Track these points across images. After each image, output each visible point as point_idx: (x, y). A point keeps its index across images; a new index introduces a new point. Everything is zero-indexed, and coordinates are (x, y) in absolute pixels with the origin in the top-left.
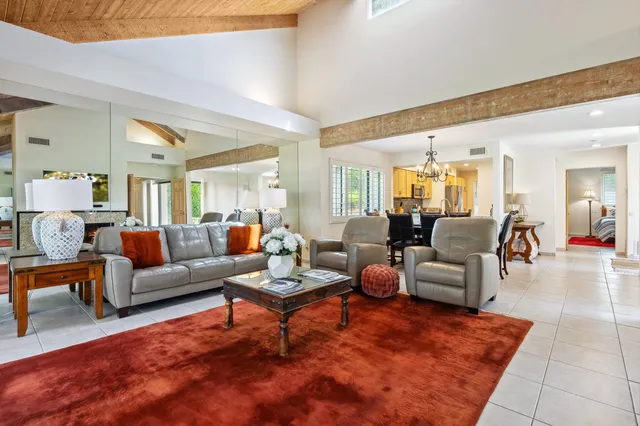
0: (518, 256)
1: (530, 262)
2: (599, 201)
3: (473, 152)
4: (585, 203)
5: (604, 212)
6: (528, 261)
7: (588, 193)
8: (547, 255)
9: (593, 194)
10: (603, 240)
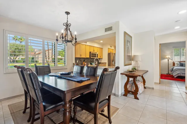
0: (131, 93)
1: (138, 99)
2: (172, 60)
3: (107, 30)
4: (166, 60)
5: (174, 64)
6: (136, 98)
7: (168, 57)
8: (149, 88)
9: (169, 57)
10: (175, 77)
